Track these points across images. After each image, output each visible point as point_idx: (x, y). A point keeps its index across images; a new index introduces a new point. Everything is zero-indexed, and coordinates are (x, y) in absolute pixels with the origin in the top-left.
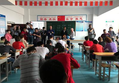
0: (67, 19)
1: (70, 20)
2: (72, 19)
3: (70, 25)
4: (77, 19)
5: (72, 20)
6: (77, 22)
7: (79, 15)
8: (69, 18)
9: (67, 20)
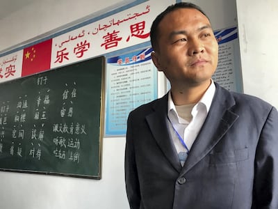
0: (63, 55)
1: (73, 59)
2: (82, 48)
3: (74, 94)
4: (112, 39)
5: (87, 56)
6: (114, 60)
7: (121, 9)
8: (70, 47)
9: (58, 65)
